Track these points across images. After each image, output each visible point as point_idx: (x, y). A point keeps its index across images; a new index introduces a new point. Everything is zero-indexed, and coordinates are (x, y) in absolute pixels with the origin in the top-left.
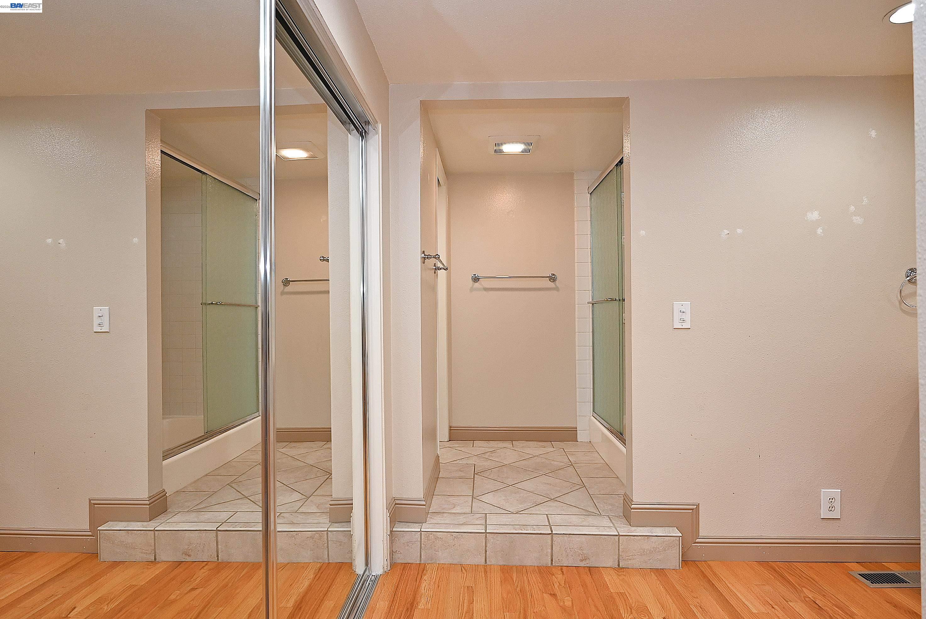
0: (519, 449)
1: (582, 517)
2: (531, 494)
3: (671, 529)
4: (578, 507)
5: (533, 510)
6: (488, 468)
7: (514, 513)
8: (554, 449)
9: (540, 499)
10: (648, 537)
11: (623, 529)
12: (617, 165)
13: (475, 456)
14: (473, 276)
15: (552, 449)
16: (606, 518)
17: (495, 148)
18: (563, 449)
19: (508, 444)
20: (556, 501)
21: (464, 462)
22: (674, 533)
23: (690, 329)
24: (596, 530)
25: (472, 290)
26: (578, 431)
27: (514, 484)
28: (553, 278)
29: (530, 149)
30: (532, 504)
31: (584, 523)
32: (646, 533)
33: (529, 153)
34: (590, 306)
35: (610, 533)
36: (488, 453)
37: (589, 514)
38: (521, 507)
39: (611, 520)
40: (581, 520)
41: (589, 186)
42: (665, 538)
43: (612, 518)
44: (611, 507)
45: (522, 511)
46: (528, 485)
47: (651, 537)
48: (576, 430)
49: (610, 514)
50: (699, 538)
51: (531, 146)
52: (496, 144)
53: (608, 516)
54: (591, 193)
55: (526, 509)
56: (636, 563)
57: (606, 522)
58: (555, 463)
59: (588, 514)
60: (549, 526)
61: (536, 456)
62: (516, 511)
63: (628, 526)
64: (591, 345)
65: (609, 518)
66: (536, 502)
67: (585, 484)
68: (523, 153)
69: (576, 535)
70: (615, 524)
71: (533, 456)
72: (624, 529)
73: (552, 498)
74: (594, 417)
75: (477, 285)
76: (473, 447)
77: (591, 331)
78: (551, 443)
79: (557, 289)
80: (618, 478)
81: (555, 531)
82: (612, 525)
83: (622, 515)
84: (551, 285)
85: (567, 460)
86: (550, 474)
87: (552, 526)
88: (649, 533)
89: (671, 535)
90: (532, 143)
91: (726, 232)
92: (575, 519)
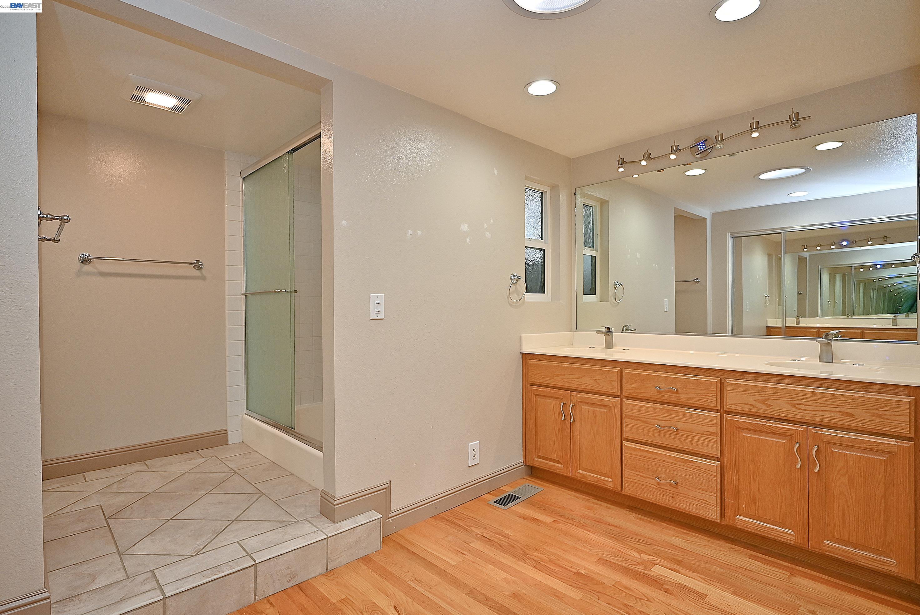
0: (159, 470)
1: (280, 530)
2: (204, 522)
3: (370, 513)
4: (269, 520)
5: (218, 542)
6: (125, 505)
7: (194, 556)
8: (206, 459)
9: (220, 525)
10: (354, 529)
11: (329, 530)
12: (288, 152)
13: (95, 494)
14: (81, 255)
15: (203, 460)
16: (305, 522)
17: (135, 93)
18: (215, 456)
19: (138, 467)
20: (239, 521)
21: (81, 506)
22: (375, 517)
23: (383, 319)
24: (304, 540)
25: (79, 273)
26: (228, 433)
27: (174, 516)
28: (198, 266)
29: (184, 108)
30: (211, 535)
31: (287, 537)
32: (352, 525)
33: (180, 112)
34: (243, 298)
35: (318, 539)
36: (115, 485)
37: (286, 524)
38: (198, 544)
39: (312, 524)
40: (280, 535)
41: (242, 170)
42: (368, 524)
43: (311, 520)
44: (303, 509)
45: (203, 548)
46: (195, 512)
47: (357, 528)
48: (227, 432)
49: (307, 517)
50: (391, 512)
51: (188, 104)
52: (138, 86)
53: (306, 519)
54: (244, 178)
55: (207, 544)
56: (344, 559)
57: (308, 528)
58: (215, 475)
59: (283, 525)
60: (248, 556)
61: (186, 473)
62: (196, 551)
63: (331, 524)
64: (244, 338)
65: (308, 521)
66: (215, 530)
67: (262, 491)
68: (171, 111)
69: (283, 555)
70: (319, 527)
71: (182, 474)
72: (331, 529)
73: (234, 519)
74: (247, 415)
75: (87, 268)
76: (86, 481)
77: (244, 324)
78: (197, 452)
79: (204, 278)
80: (292, 474)
81: (258, 559)
82: (316, 529)
83: (319, 514)
84: (197, 273)
85: (228, 469)
86: (215, 491)
87: (252, 555)
88: (354, 524)
89: (373, 519)
90: (190, 100)
91: (410, 232)
92: (273, 536)
